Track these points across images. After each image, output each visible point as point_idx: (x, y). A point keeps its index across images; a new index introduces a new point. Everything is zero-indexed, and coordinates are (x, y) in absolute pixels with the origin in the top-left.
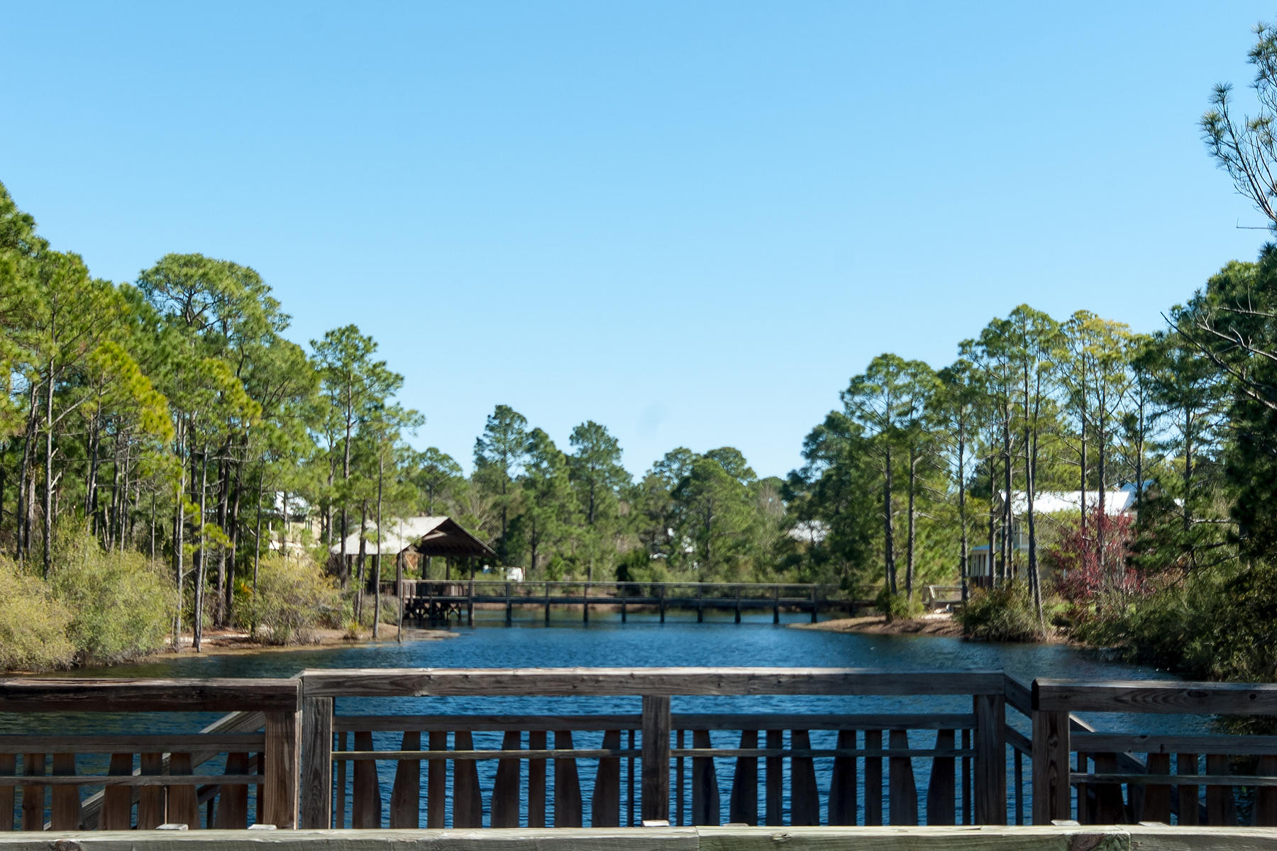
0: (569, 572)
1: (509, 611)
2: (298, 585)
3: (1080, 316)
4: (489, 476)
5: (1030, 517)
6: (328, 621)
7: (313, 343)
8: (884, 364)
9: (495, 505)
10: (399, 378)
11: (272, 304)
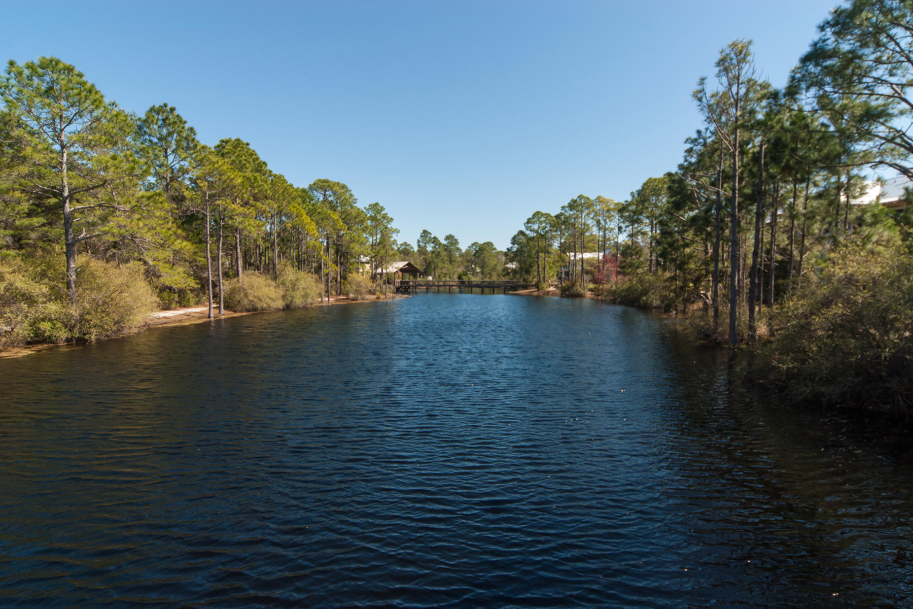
0: (445, 277)
1: (427, 289)
2: (361, 282)
3: (599, 197)
4: (422, 251)
5: (582, 259)
6: (371, 292)
7: (365, 208)
8: (537, 214)
9: (424, 258)
10: (392, 219)
11: (351, 195)
